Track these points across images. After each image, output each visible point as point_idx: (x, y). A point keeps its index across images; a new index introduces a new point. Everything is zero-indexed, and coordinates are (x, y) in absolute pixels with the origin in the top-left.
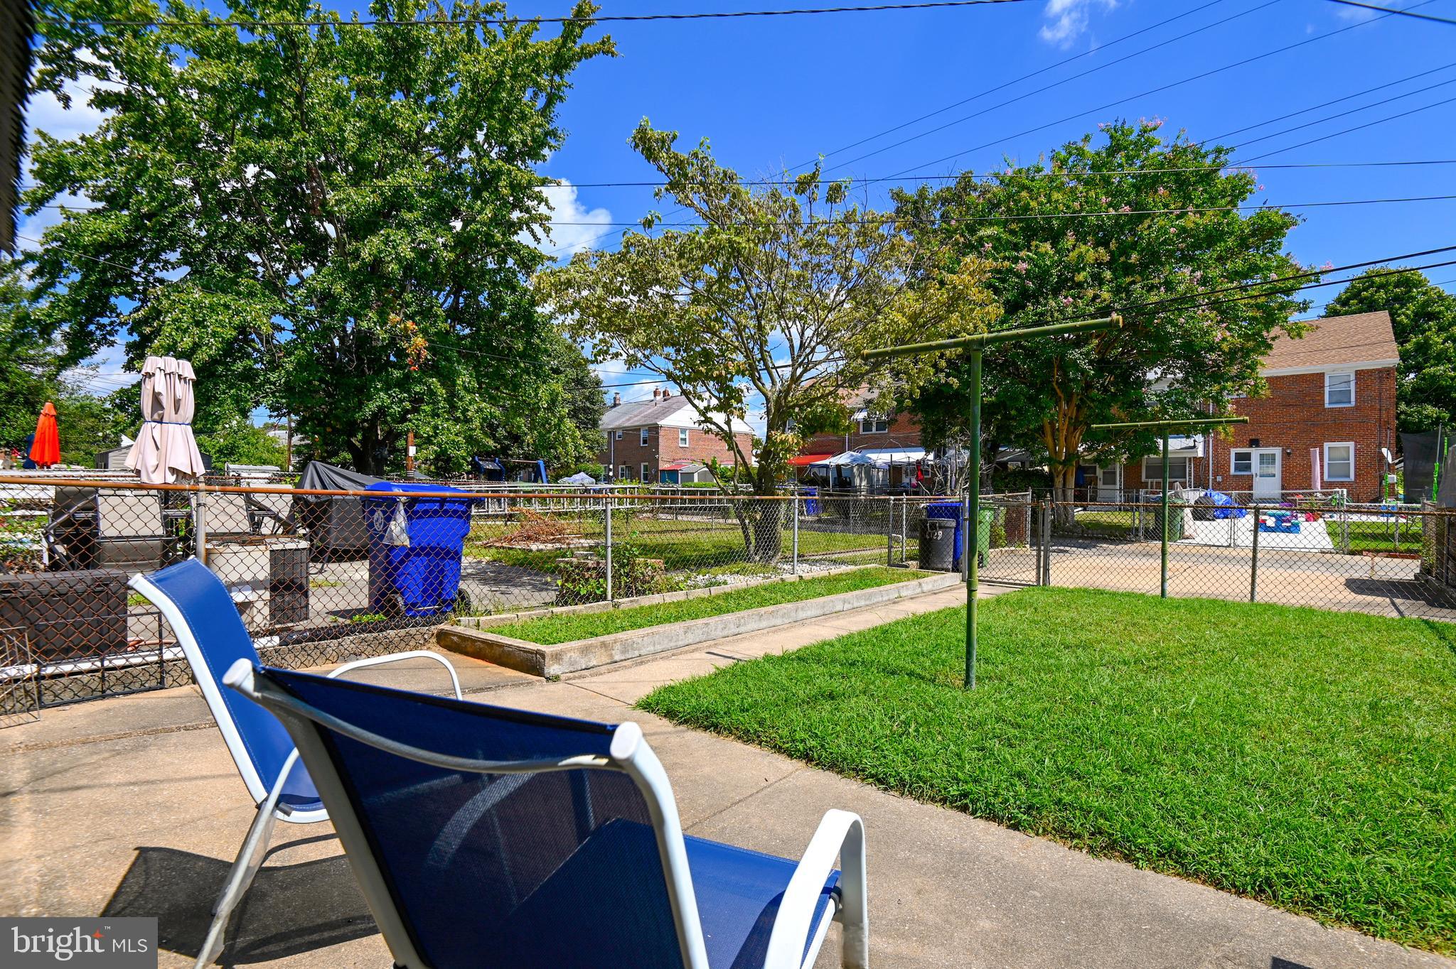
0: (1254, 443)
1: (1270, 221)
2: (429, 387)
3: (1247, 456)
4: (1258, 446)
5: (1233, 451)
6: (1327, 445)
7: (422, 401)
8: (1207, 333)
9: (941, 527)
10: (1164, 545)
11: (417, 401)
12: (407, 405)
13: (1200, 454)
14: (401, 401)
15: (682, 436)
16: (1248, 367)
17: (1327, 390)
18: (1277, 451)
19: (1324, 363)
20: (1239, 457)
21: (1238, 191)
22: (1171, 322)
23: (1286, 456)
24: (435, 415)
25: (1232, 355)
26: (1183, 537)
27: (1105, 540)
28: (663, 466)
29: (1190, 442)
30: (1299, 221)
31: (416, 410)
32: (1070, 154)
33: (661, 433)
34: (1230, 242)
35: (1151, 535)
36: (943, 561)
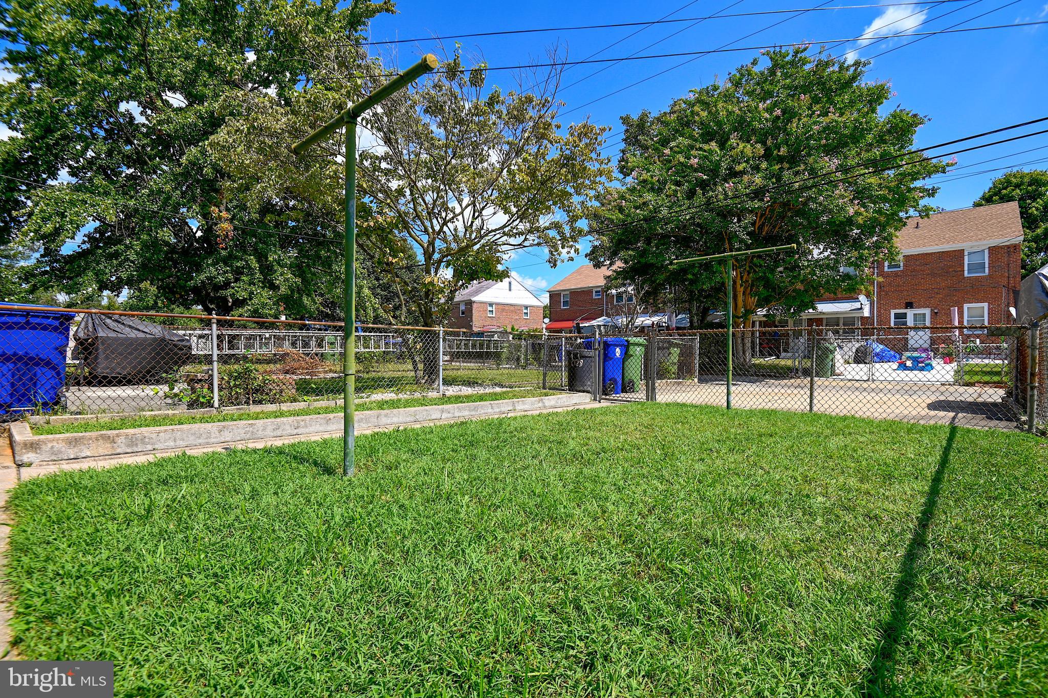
0: (909, 305)
1: (902, 121)
2: (247, 262)
3: (904, 316)
4: (912, 307)
5: (893, 312)
6: (966, 306)
7: (242, 273)
8: (842, 209)
9: (583, 357)
10: (812, 380)
11: (238, 272)
12: (230, 276)
13: (866, 313)
14: (225, 272)
15: (490, 309)
16: (885, 238)
17: (966, 262)
18: (927, 311)
19: (964, 241)
20: (897, 316)
21: (877, 96)
22: (814, 200)
23: (934, 315)
24: (251, 283)
25: (869, 228)
26: (833, 373)
27: (770, 377)
28: (475, 329)
29: (858, 305)
30: (926, 119)
31: (237, 280)
32: (742, 75)
33: (475, 306)
34: (869, 138)
35: (807, 373)
36: (584, 385)
